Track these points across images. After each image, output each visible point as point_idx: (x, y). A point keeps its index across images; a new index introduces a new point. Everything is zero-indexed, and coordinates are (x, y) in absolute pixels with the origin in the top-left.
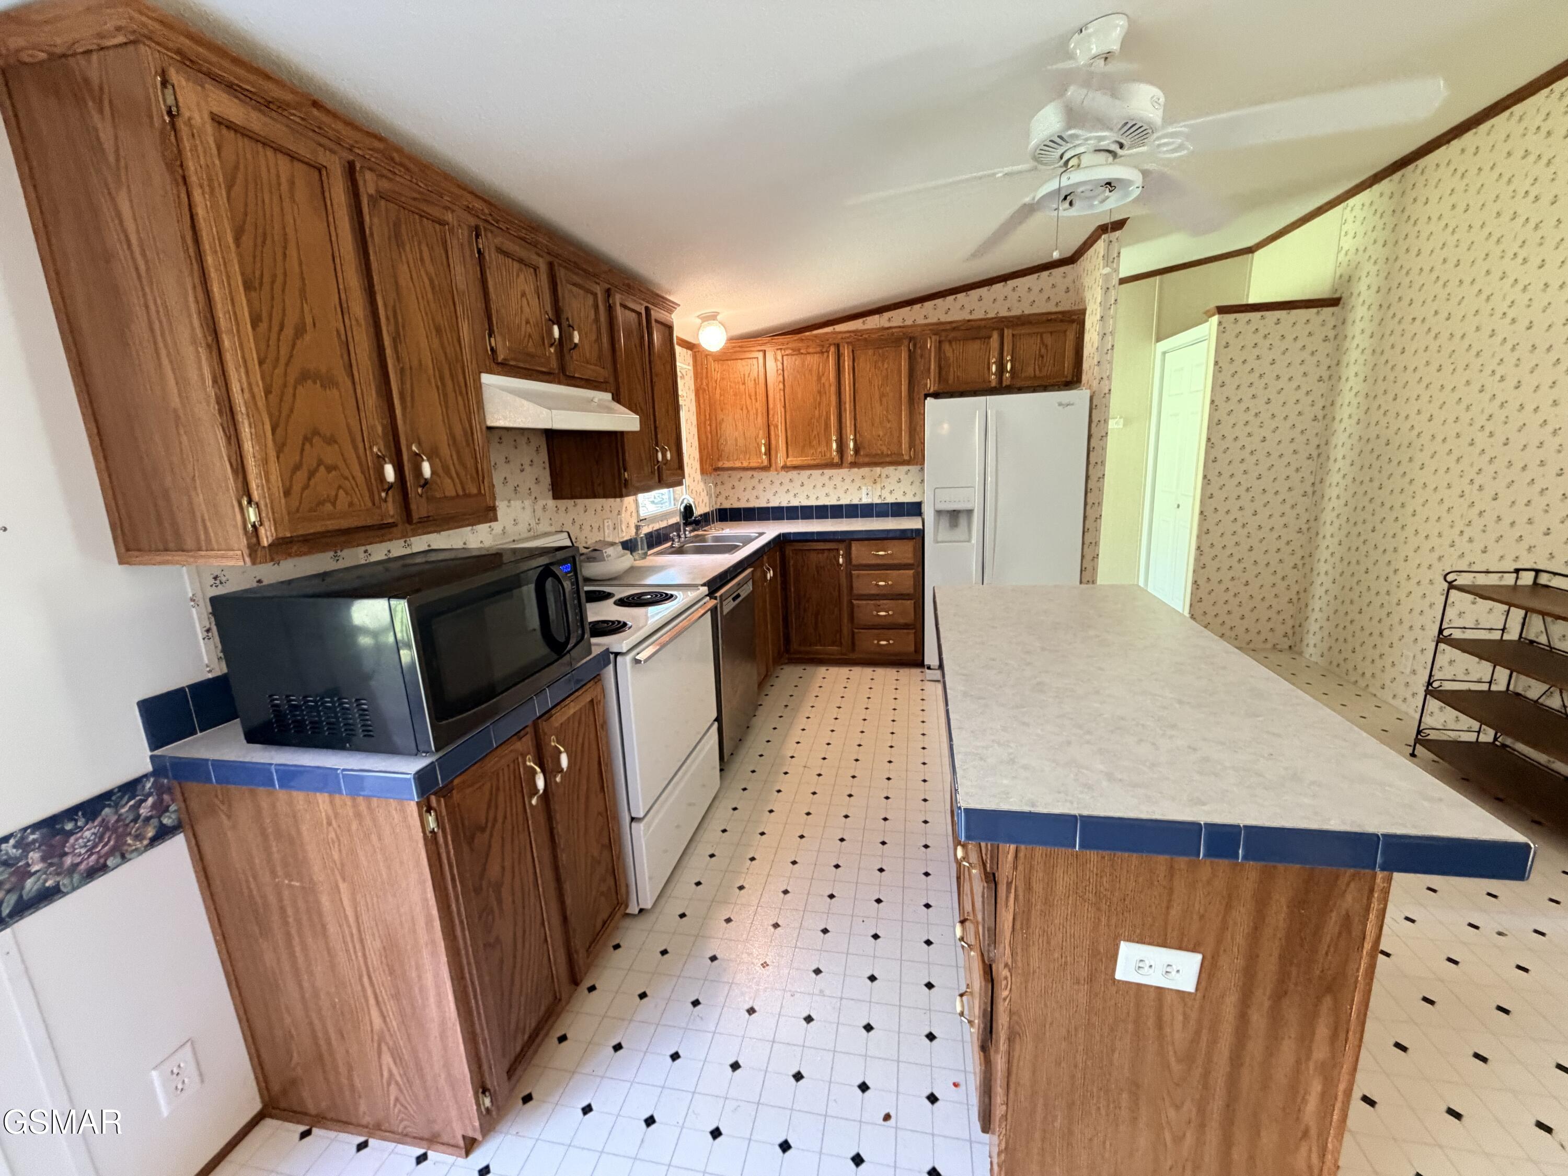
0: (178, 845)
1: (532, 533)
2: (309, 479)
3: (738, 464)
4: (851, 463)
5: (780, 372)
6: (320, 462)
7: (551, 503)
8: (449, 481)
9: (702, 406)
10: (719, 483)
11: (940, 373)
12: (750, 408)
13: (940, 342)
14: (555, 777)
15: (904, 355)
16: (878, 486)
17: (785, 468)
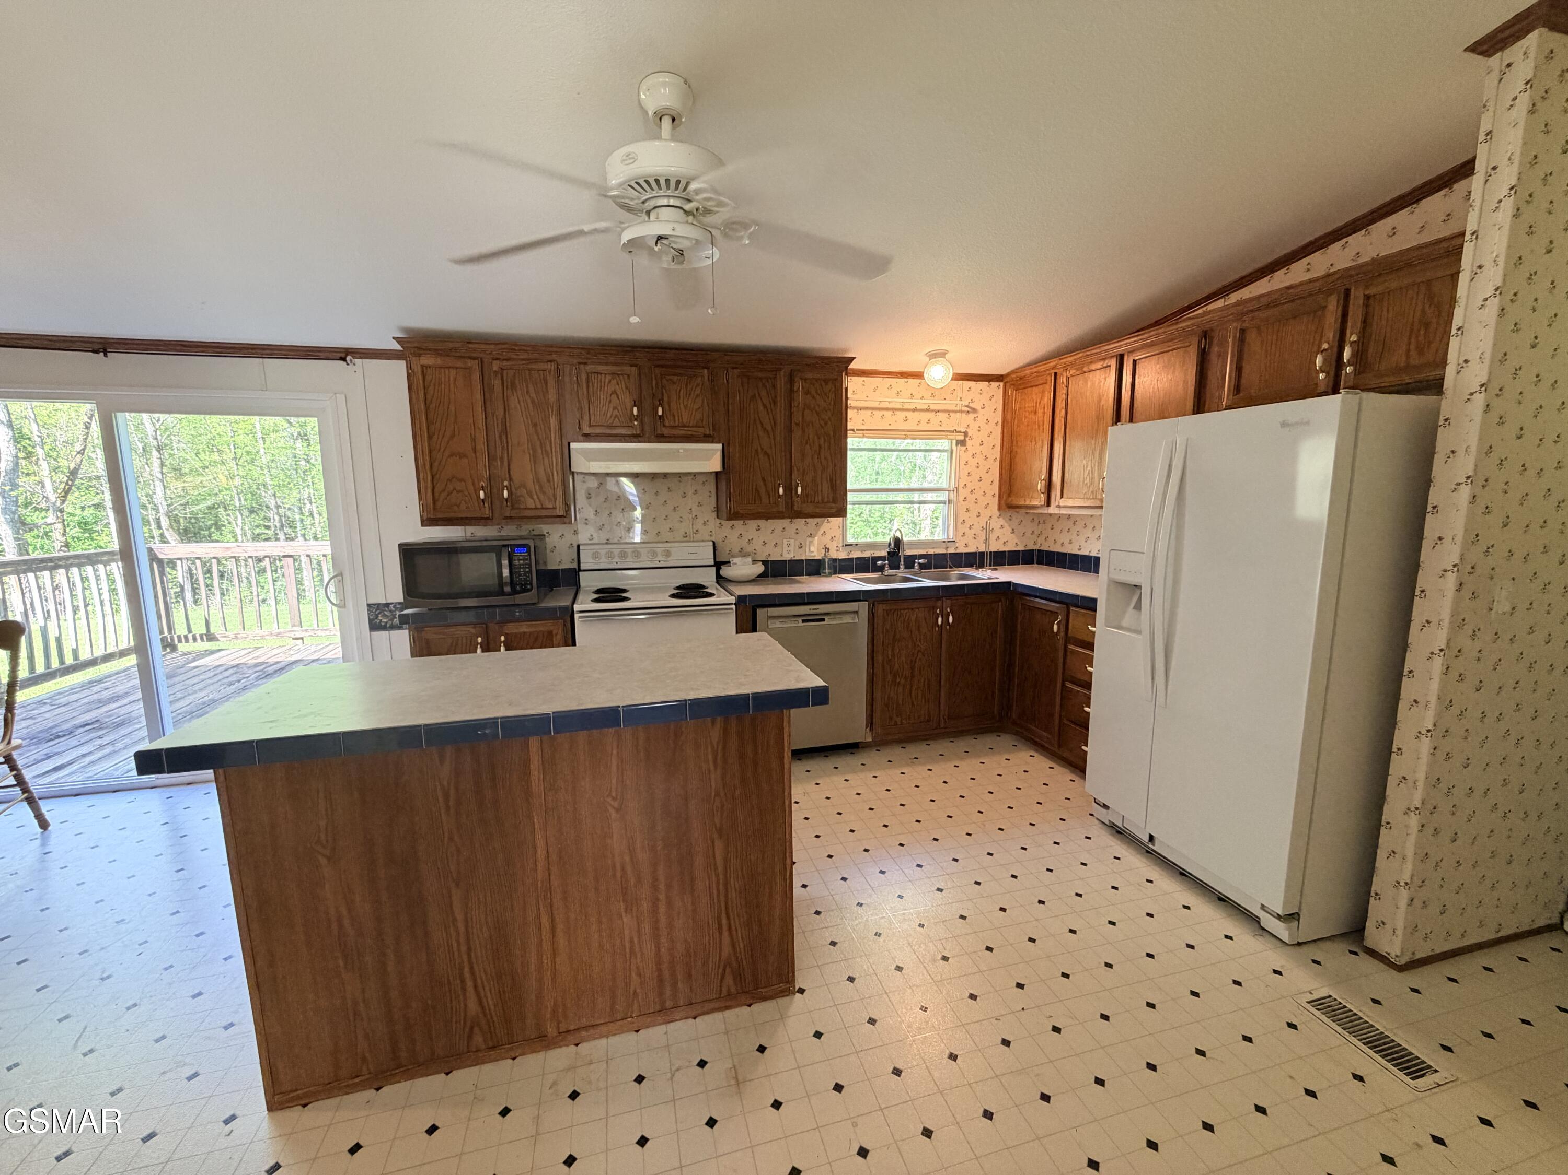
2: (448, 495)
3: (1022, 502)
5: (1064, 396)
6: (454, 489)
8: (532, 500)
11: (1238, 379)
13: (1243, 331)
15: (1193, 356)
17: (1058, 509)
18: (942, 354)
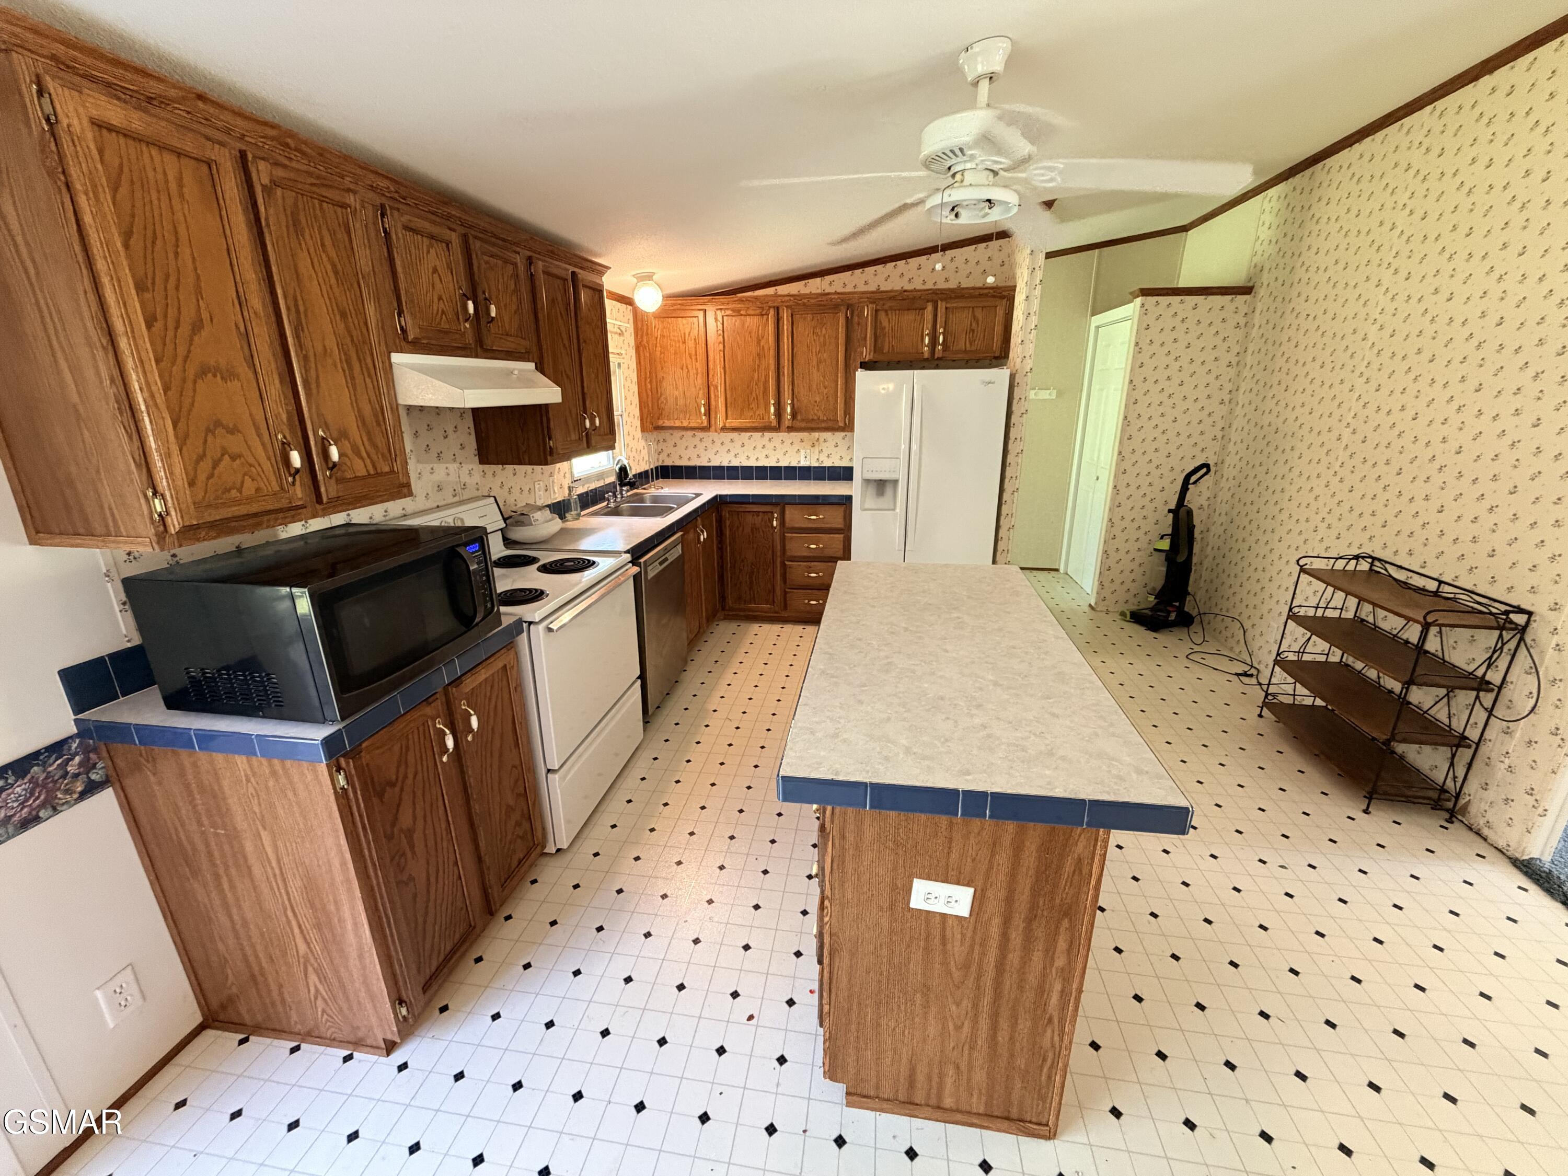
0: (107, 799)
1: (457, 499)
2: (214, 468)
3: (678, 424)
4: (788, 427)
5: (721, 332)
6: (224, 452)
7: (478, 468)
8: (360, 461)
9: (642, 363)
10: (661, 440)
11: (876, 341)
12: (690, 367)
13: (877, 311)
14: (467, 737)
15: (842, 321)
16: (817, 450)
17: (724, 429)
18: (649, 277)
